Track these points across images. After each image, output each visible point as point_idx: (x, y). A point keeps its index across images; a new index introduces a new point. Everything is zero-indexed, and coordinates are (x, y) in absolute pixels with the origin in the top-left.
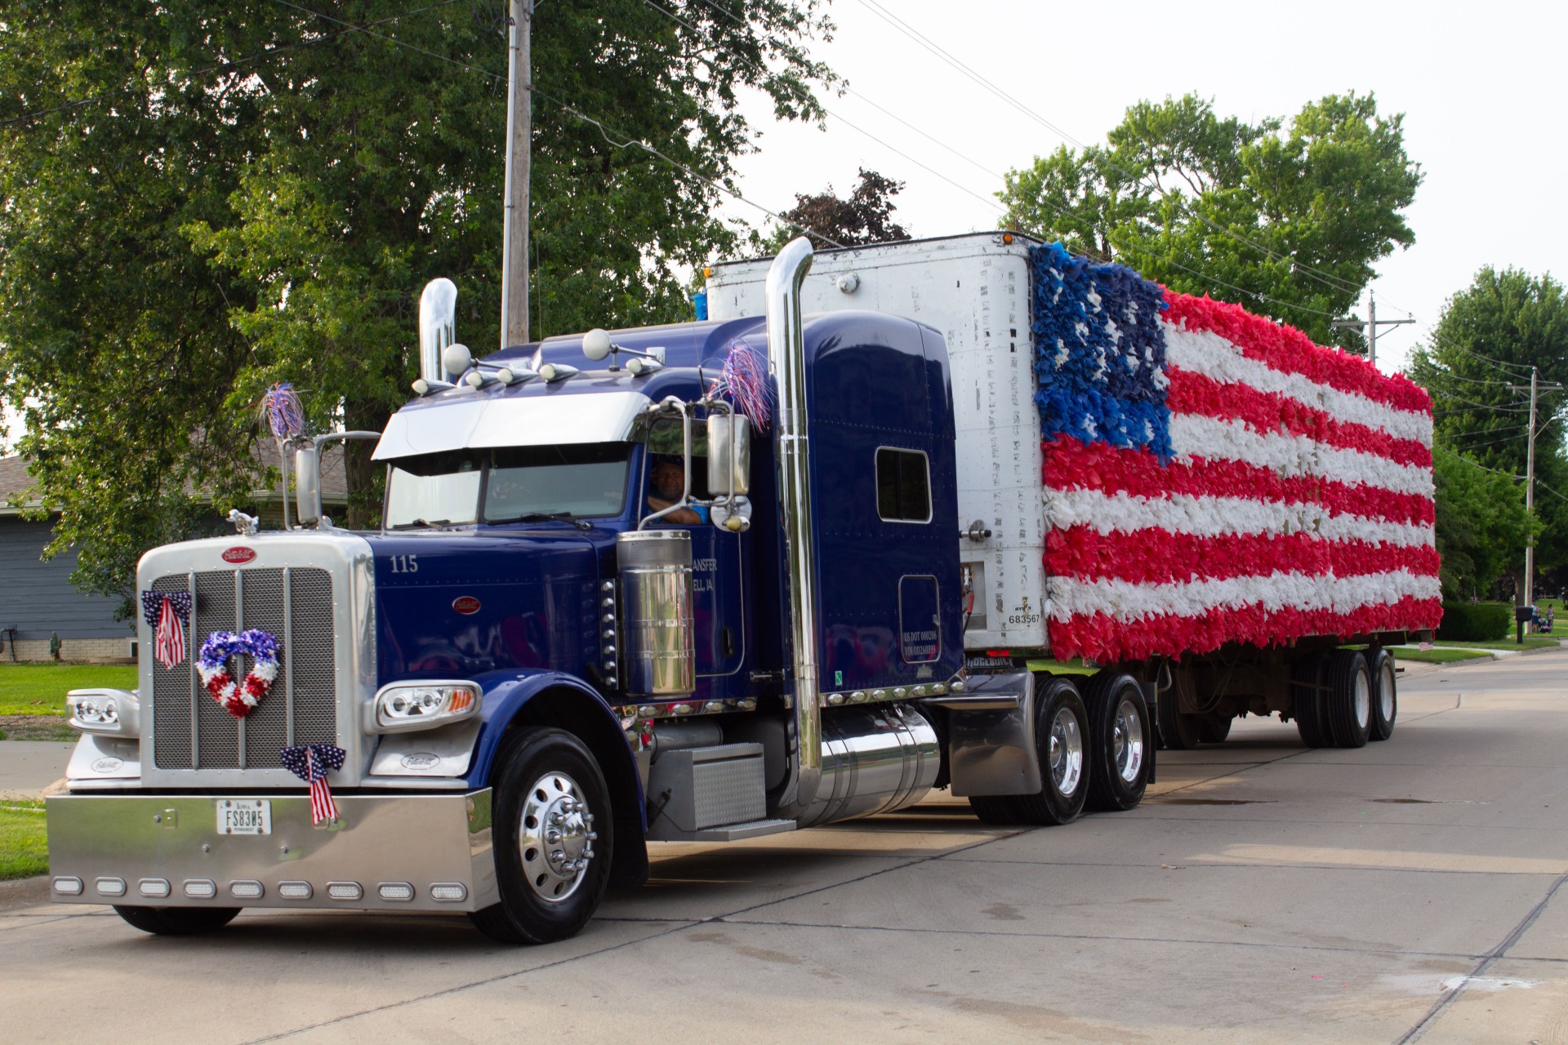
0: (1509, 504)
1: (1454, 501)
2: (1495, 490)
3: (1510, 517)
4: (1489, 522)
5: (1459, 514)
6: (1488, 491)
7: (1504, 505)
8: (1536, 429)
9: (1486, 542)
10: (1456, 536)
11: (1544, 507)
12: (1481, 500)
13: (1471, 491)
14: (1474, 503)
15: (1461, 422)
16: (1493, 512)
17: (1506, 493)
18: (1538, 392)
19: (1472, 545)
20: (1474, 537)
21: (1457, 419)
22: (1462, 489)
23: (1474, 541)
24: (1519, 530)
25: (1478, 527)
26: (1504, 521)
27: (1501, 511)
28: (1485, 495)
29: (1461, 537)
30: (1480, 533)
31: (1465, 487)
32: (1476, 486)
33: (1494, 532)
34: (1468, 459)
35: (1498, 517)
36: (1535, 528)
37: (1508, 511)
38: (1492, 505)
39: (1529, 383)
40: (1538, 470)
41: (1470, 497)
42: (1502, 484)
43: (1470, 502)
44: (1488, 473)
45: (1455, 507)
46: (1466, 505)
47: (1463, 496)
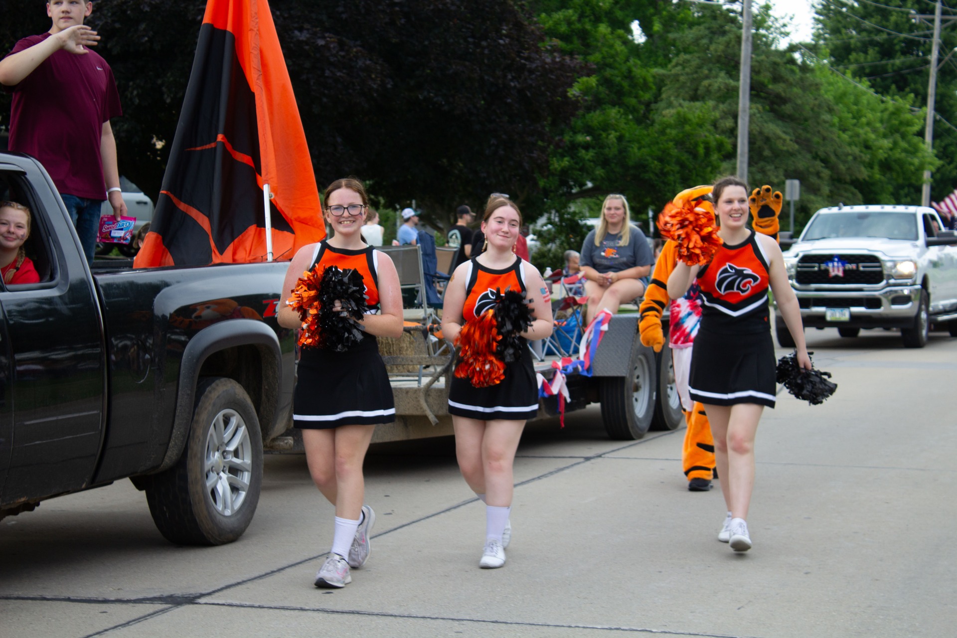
0: (904, 136)
1: (844, 131)
2: (889, 119)
3: (905, 151)
4: (881, 155)
5: (850, 144)
6: (881, 121)
7: (897, 136)
8: (939, 60)
9: (878, 177)
10: (842, 167)
11: (945, 148)
12: (875, 131)
13: (864, 120)
14: (866, 134)
15: (866, 58)
16: (886, 143)
17: (901, 123)
18: (943, 21)
19: (861, 177)
20: (863, 169)
21: (861, 56)
22: (854, 118)
23: (863, 173)
24: (911, 164)
25: (866, 157)
26: (898, 154)
27: (895, 143)
28: (878, 125)
29: (849, 169)
30: (870, 166)
31: (857, 116)
32: (870, 115)
33: (886, 166)
34: (863, 86)
35: (891, 149)
36: (931, 164)
37: (904, 144)
38: (885, 136)
39: (932, 12)
40: (939, 108)
41: (862, 127)
42: (897, 112)
43: (861, 131)
44: (883, 102)
45: (845, 136)
46: (858, 135)
47: (855, 125)
